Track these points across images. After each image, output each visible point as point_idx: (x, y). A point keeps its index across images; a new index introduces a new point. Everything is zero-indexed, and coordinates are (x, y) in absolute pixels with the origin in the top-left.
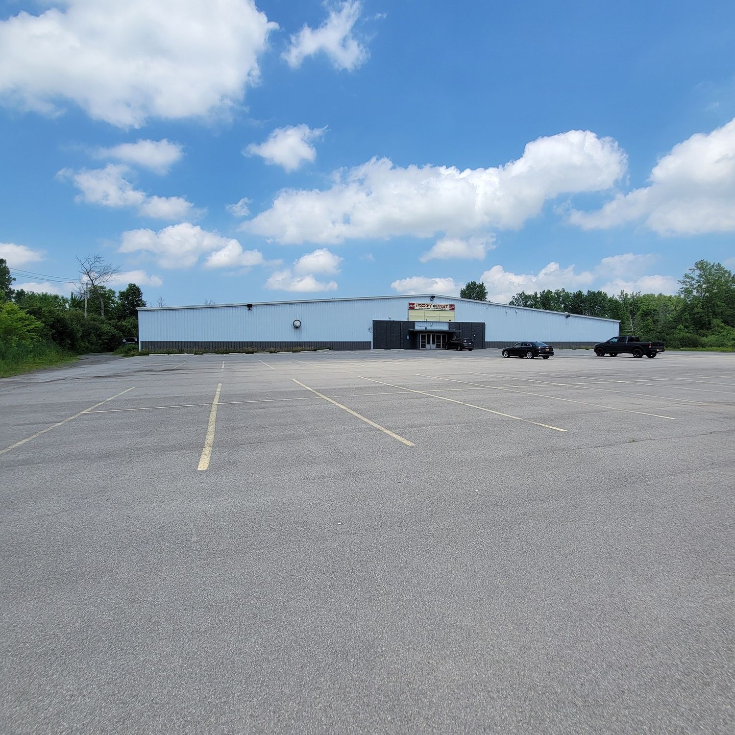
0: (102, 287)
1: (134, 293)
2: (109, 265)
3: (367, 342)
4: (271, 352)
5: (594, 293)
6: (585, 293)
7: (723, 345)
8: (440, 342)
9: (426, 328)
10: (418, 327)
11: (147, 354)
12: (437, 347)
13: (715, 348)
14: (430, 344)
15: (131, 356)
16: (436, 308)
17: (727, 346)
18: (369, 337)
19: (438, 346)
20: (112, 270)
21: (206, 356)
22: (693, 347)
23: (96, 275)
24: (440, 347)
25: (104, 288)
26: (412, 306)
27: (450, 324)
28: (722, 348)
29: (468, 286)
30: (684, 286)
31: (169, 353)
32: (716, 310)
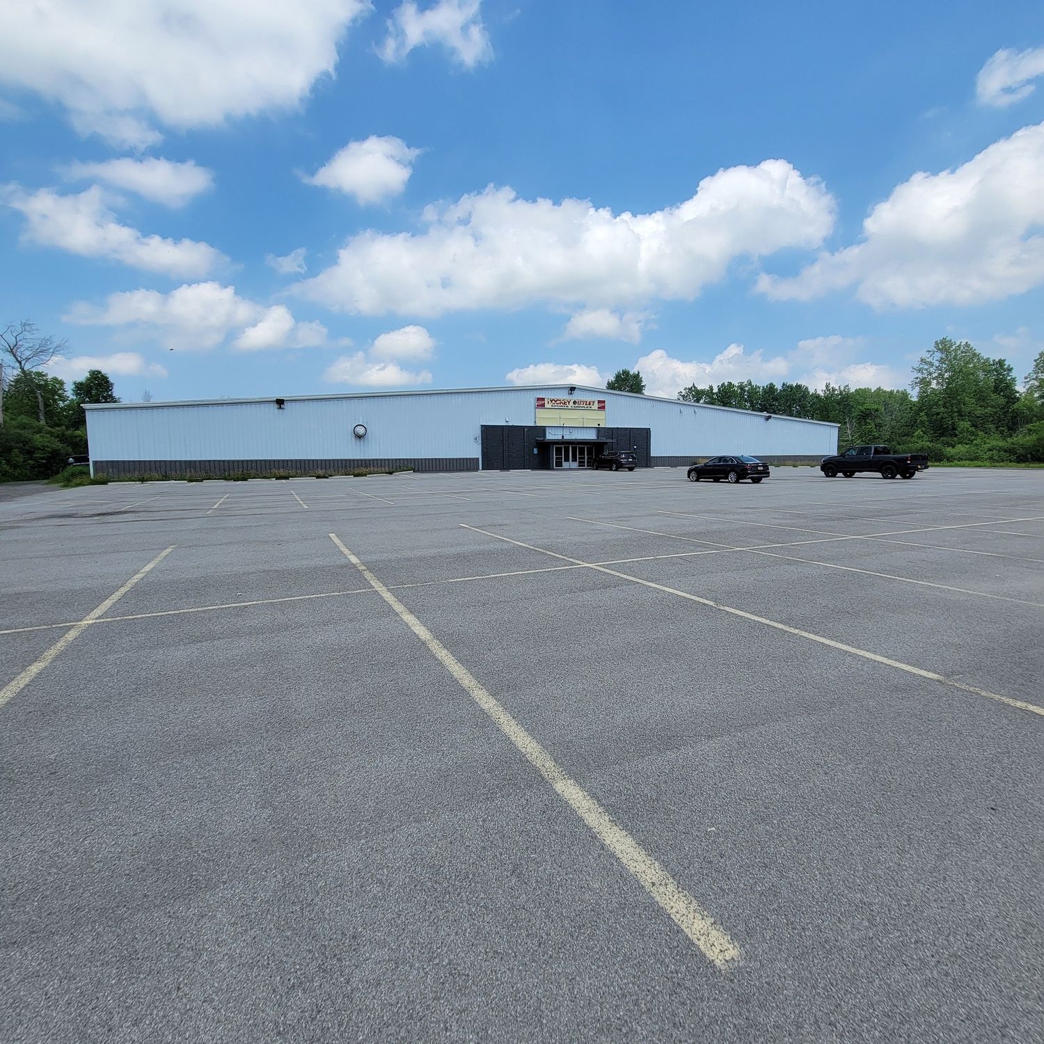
0: (39, 374)
1: (100, 385)
2: (48, 338)
3: (473, 459)
4: (318, 477)
5: (791, 387)
6: (779, 387)
7: (976, 458)
8: (584, 458)
9: (563, 437)
10: (551, 436)
11: (104, 483)
12: (579, 466)
13: (967, 462)
14: (569, 461)
15: (74, 487)
16: (577, 405)
17: (982, 460)
18: (474, 451)
19: (581, 464)
20: (55, 345)
21: (207, 484)
22: (936, 461)
23: (27, 353)
24: (584, 466)
25: (44, 376)
26: (540, 404)
27: (599, 430)
28: (976, 462)
29: (618, 376)
30: (920, 375)
31: (143, 480)
32: (963, 409)
